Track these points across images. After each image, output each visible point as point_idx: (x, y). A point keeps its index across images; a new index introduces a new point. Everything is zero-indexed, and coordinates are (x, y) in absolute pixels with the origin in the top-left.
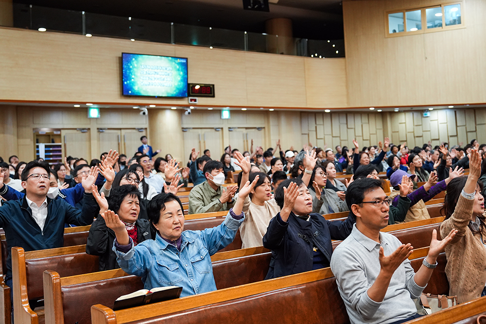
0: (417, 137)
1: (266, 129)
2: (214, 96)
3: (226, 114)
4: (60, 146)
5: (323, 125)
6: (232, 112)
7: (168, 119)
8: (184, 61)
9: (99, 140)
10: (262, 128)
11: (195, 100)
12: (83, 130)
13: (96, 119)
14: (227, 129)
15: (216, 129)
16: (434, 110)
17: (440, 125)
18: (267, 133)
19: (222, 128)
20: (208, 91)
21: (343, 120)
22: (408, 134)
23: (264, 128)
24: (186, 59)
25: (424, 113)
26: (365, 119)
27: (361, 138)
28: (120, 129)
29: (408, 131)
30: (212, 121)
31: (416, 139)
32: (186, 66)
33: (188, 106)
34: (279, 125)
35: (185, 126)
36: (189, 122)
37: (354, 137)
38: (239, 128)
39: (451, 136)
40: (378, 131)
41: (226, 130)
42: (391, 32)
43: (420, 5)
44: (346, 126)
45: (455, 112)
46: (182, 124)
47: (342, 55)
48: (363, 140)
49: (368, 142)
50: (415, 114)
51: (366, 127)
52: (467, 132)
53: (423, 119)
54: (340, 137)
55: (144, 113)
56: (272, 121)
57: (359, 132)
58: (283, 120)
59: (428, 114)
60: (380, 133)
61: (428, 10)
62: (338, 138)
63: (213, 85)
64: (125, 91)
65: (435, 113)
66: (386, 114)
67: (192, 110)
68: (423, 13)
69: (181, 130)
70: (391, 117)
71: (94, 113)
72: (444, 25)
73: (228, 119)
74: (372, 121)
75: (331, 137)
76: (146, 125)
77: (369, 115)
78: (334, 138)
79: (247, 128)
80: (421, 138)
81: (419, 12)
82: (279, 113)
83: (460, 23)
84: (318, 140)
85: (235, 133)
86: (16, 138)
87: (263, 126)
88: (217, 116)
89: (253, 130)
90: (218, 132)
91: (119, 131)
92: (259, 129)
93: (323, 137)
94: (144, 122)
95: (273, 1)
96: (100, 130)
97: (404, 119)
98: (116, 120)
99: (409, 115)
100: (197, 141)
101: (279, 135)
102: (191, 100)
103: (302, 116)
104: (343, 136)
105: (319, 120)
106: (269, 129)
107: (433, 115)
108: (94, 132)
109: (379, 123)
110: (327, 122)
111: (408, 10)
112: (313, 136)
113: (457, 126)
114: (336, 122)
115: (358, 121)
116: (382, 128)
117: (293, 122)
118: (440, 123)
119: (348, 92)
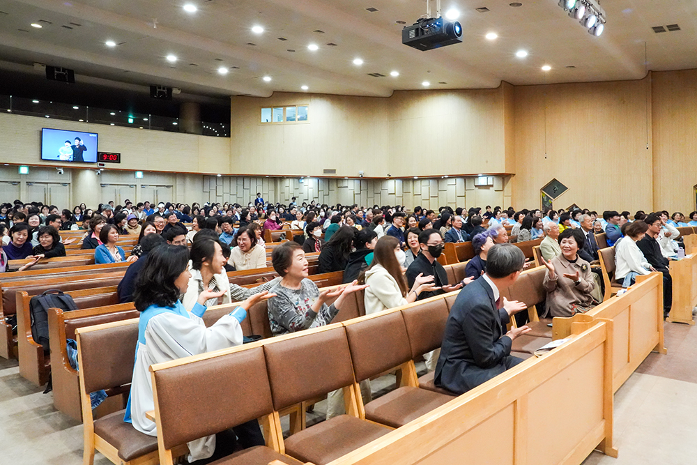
1: (174, 187)
2: (119, 162)
3: (139, 175)
5: (223, 185)
6: (145, 173)
7: (88, 178)
8: (96, 135)
9: (27, 191)
10: (170, 186)
11: (103, 165)
12: (13, 183)
13: (26, 175)
14: (140, 186)
15: (131, 186)
16: (305, 178)
18: (174, 190)
19: (136, 185)
20: (116, 158)
21: (240, 182)
23: (172, 186)
25: (300, 180)
26: (259, 182)
28: (47, 183)
29: (290, 192)
30: (129, 180)
33: (98, 169)
34: (184, 185)
35: (103, 183)
36: (107, 179)
37: (249, 196)
38: (149, 185)
39: (315, 198)
40: (270, 191)
41: (139, 187)
42: (263, 120)
43: (283, 105)
44: (243, 187)
45: (318, 180)
46: (101, 180)
47: (229, 136)
50: (296, 180)
51: (259, 188)
52: (324, 195)
53: (300, 184)
54: (236, 195)
55: (60, 173)
56: (179, 181)
57: (253, 192)
58: (188, 180)
59: (303, 181)
60: (272, 193)
61: (288, 108)
63: (120, 154)
64: (43, 156)
65: (307, 180)
66: (276, 179)
67: (101, 171)
68: (284, 110)
69: (100, 186)
70: (281, 181)
71: (24, 170)
72: (297, 120)
73: (141, 178)
74: (266, 183)
75: (229, 195)
76: (70, 182)
77: (263, 179)
78: (231, 196)
79: (157, 186)
81: (282, 108)
82: (183, 175)
83: (306, 119)
84: (217, 197)
85: (146, 189)
88: (132, 176)
89: (163, 187)
90: (132, 188)
91: (46, 185)
92: (167, 186)
93: (222, 195)
94: (67, 178)
95: (176, 92)
96: (29, 184)
97: (289, 183)
98: (43, 177)
99: (291, 181)
100: (114, 195)
101: (184, 192)
102: (100, 164)
103: (205, 178)
104: (240, 195)
105: (220, 183)
106: (176, 187)
107: (305, 182)
108: (23, 185)
109: (272, 186)
110: (227, 183)
111: (275, 107)
112: (213, 193)
113: (318, 191)
114: (234, 184)
115: (253, 183)
116: (274, 189)
117: (196, 182)
118: (309, 188)
119: (231, 162)
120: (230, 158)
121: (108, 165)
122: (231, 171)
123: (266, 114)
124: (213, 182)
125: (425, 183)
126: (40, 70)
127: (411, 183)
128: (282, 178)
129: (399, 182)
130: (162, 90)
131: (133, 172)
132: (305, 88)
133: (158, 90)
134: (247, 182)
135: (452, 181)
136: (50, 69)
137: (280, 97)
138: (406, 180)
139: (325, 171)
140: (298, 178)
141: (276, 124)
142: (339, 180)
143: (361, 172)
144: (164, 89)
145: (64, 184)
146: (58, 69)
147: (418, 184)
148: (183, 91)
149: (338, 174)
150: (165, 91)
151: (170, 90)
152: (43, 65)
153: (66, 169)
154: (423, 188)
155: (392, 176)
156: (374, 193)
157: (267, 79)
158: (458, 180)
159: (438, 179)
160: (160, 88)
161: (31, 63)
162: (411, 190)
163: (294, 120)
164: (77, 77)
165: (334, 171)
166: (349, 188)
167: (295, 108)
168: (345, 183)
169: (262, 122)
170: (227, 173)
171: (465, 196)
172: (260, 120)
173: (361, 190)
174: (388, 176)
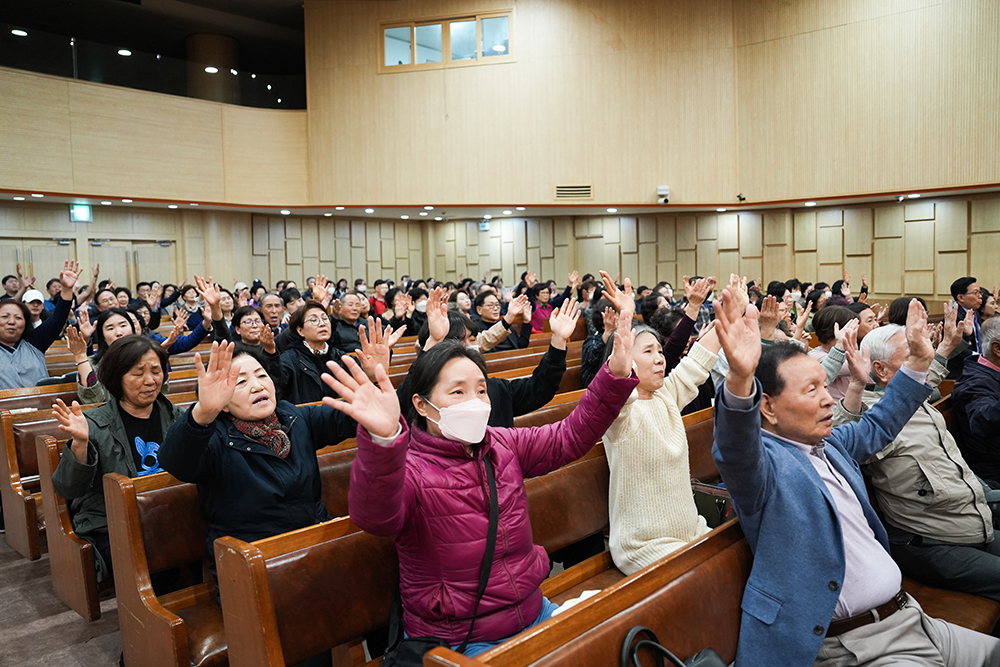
0: (471, 265)
1: (179, 243)
3: (81, 212)
5: (301, 239)
6: (96, 209)
10: (169, 242)
14: (87, 243)
15: (61, 242)
16: (493, 219)
17: (503, 245)
18: (179, 251)
19: (74, 240)
21: (343, 231)
22: (458, 260)
23: (174, 242)
25: (481, 225)
26: (387, 231)
27: (379, 264)
29: (458, 254)
30: (57, 227)
31: (470, 267)
34: (203, 238)
37: (365, 263)
38: (111, 240)
39: (519, 265)
40: (411, 252)
41: (83, 245)
42: (390, 61)
43: (441, 15)
44: (349, 242)
45: (526, 223)
47: (302, 106)
48: (382, 268)
49: (393, 271)
50: (471, 226)
51: (388, 246)
52: (541, 259)
53: (481, 234)
54: (335, 262)
56: (190, 229)
57: (374, 254)
58: (214, 229)
59: (487, 226)
60: (417, 257)
61: (455, 27)
62: (332, 264)
65: (497, 224)
66: (423, 223)
68: (446, 30)
70: (435, 230)
72: (480, 55)
73: (87, 222)
74: (402, 234)
75: (317, 261)
77: (396, 225)
78: (322, 264)
79: (134, 241)
80: (476, 267)
81: (438, 27)
82: (200, 214)
84: (289, 267)
85: (105, 251)
87: (171, 239)
88: (61, 217)
89: (152, 245)
90: (65, 247)
92: (161, 242)
93: (300, 262)
97: (455, 236)
99: (460, 227)
101: (205, 255)
103: (255, 219)
104: (343, 261)
105: (293, 231)
107: (494, 228)
109: (415, 239)
110: (308, 234)
112: (278, 259)
113: (527, 248)
114: (327, 235)
116: (420, 248)
117: (234, 232)
118: (504, 242)
119: (309, 176)
120: (309, 164)
122: (310, 197)
123: (396, 46)
124: (277, 233)
125: (834, 217)
127: (786, 220)
129: (749, 219)
131: (66, 207)
134: (358, 231)
135: (926, 210)
139: (562, 191)
141: (423, 69)
143: (664, 189)
147: (807, 220)
149: (596, 198)
154: (824, 234)
156: (676, 251)
158: (942, 204)
162: (787, 238)
165: (585, 190)
166: (606, 239)
169: (387, 64)
170: (302, 201)
171: (967, 251)
172: (383, 61)
173: (638, 243)
174: (737, 201)
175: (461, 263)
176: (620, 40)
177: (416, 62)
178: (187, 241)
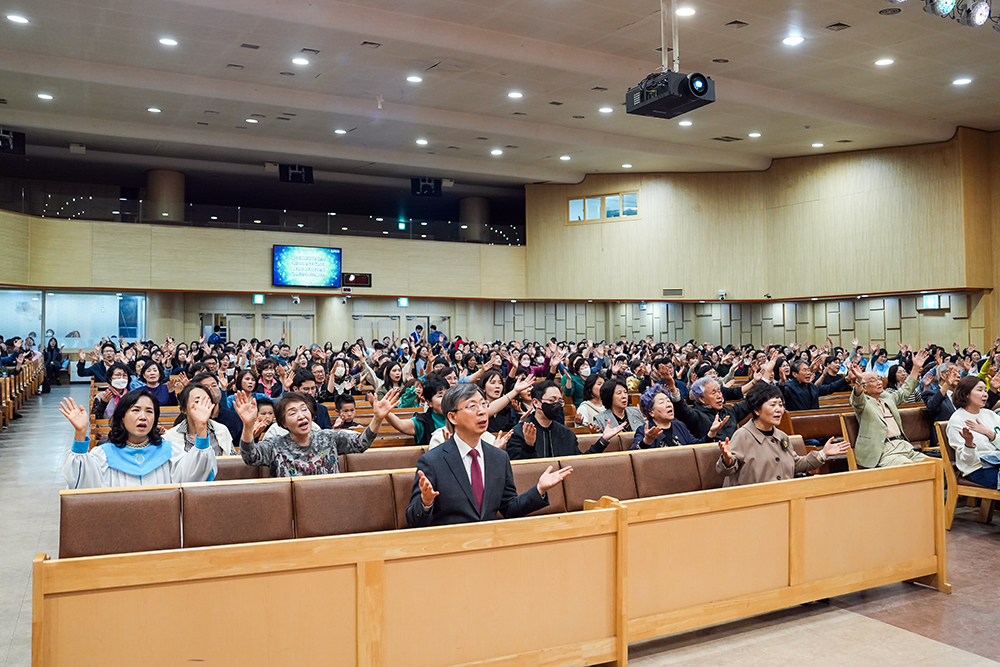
0: (635, 332)
1: (452, 319)
2: (370, 286)
3: (404, 302)
4: (225, 330)
5: (524, 315)
6: (412, 299)
7: (335, 307)
8: (338, 252)
9: (263, 326)
10: (446, 318)
11: (349, 290)
12: (247, 316)
13: (262, 305)
14: (405, 318)
15: (393, 318)
17: (654, 320)
18: (452, 323)
19: (398, 317)
20: (364, 280)
21: (551, 310)
22: (627, 328)
24: (340, 250)
25: (641, 306)
26: (581, 310)
27: (574, 331)
28: (286, 315)
29: (628, 325)
30: (389, 309)
31: (633, 334)
32: (339, 257)
33: (344, 296)
34: (466, 315)
35: (355, 314)
36: (361, 309)
37: (565, 330)
38: (418, 317)
39: (663, 333)
40: (597, 323)
41: (403, 319)
42: (573, 217)
43: (600, 193)
44: (554, 317)
45: (666, 305)
46: (351, 312)
47: (523, 243)
48: (576, 334)
49: (584, 336)
50: (636, 306)
51: (582, 319)
52: (676, 329)
53: (640, 312)
54: (544, 329)
55: (296, 302)
56: (459, 310)
57: (571, 324)
58: (472, 310)
59: (645, 307)
60: (601, 327)
61: (607, 198)
62: (542, 331)
63: (370, 275)
64: (276, 280)
65: (650, 305)
66: (607, 305)
67: (349, 299)
68: (603, 201)
69: (350, 318)
70: (614, 308)
71: (259, 299)
72: (621, 214)
73: (406, 307)
74: (591, 311)
75: (532, 329)
76: (314, 313)
77: (587, 305)
78: (536, 331)
80: (638, 334)
81: (598, 200)
82: (465, 302)
83: (635, 213)
84: (515, 333)
86: (182, 322)
87: (449, 316)
88: (394, 304)
90: (394, 320)
91: (284, 318)
92: (443, 317)
93: (523, 330)
94: (311, 309)
95: (447, 184)
96: (265, 316)
97: (625, 311)
98: (282, 307)
99: (629, 306)
100: (369, 330)
101: (467, 325)
102: (345, 290)
103: (496, 305)
104: (549, 329)
105: (519, 311)
106: (455, 319)
107: (649, 308)
108: (258, 318)
109: (600, 315)
110: (529, 313)
111: (588, 197)
112: (509, 327)
113: (668, 322)
114: (540, 313)
115: (571, 312)
116: (604, 319)
117: (484, 311)
118: (655, 317)
119: (527, 282)
120: (526, 276)
121: (356, 291)
122: (527, 294)
123: (575, 210)
124: (509, 312)
125: (832, 307)
126: (273, 170)
127: (809, 308)
128: (615, 303)
129: (789, 307)
130: (427, 183)
131: (396, 298)
132: (627, 166)
133: (422, 184)
134: (561, 310)
135: (877, 304)
136: (284, 168)
137: (596, 182)
138: (801, 302)
139: (667, 292)
140: (639, 302)
141: (592, 222)
142: (696, 304)
143: (722, 291)
144: (430, 181)
145: (307, 317)
146: (293, 167)
147: (821, 308)
148: (458, 181)
149: (686, 297)
150: (432, 184)
151: (438, 182)
152: (274, 163)
153: (302, 296)
154: (831, 316)
155: (773, 298)
156: (751, 325)
157: (565, 158)
158: (888, 301)
159: (853, 300)
160: (424, 181)
161: (262, 163)
162: (809, 319)
163: (618, 215)
164: (317, 175)
165: (679, 292)
166: (713, 317)
167: (618, 197)
168: (708, 310)
169: (571, 220)
170: (523, 297)
171: (900, 329)
172: (568, 218)
173: (731, 320)
174: (766, 298)
175: (629, 330)
176: (699, 207)
177: (587, 218)
178: (457, 317)
